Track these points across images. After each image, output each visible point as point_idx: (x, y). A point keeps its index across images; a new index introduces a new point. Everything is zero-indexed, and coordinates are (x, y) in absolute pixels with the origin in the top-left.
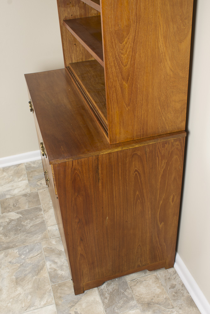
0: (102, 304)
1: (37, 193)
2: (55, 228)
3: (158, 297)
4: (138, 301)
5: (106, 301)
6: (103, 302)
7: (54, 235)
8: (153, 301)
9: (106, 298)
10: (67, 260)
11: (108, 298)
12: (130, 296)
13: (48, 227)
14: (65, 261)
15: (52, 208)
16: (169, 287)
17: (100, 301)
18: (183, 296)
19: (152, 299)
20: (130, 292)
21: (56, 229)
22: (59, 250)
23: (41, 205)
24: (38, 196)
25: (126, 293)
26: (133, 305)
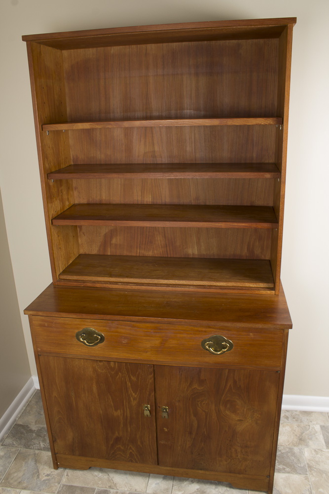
0: (291, 475)
1: (64, 485)
2: (154, 485)
3: (295, 431)
4: (295, 446)
5: (287, 469)
6: (289, 473)
7: (167, 490)
8: (298, 435)
9: (284, 469)
10: (216, 488)
11: (284, 467)
12: (287, 450)
13: (147, 492)
14: (217, 490)
15: (113, 477)
16: (286, 420)
17: (287, 475)
18: (299, 415)
19: (296, 435)
20: (282, 448)
21: (156, 484)
22: (195, 492)
23: (97, 488)
24: (72, 486)
25: (283, 451)
26: (298, 450)
